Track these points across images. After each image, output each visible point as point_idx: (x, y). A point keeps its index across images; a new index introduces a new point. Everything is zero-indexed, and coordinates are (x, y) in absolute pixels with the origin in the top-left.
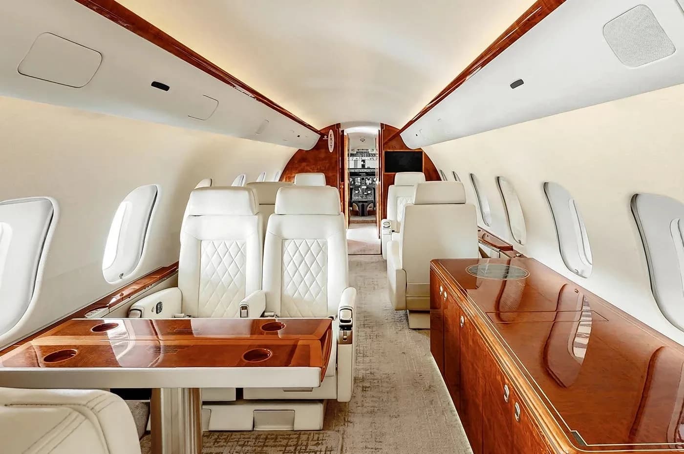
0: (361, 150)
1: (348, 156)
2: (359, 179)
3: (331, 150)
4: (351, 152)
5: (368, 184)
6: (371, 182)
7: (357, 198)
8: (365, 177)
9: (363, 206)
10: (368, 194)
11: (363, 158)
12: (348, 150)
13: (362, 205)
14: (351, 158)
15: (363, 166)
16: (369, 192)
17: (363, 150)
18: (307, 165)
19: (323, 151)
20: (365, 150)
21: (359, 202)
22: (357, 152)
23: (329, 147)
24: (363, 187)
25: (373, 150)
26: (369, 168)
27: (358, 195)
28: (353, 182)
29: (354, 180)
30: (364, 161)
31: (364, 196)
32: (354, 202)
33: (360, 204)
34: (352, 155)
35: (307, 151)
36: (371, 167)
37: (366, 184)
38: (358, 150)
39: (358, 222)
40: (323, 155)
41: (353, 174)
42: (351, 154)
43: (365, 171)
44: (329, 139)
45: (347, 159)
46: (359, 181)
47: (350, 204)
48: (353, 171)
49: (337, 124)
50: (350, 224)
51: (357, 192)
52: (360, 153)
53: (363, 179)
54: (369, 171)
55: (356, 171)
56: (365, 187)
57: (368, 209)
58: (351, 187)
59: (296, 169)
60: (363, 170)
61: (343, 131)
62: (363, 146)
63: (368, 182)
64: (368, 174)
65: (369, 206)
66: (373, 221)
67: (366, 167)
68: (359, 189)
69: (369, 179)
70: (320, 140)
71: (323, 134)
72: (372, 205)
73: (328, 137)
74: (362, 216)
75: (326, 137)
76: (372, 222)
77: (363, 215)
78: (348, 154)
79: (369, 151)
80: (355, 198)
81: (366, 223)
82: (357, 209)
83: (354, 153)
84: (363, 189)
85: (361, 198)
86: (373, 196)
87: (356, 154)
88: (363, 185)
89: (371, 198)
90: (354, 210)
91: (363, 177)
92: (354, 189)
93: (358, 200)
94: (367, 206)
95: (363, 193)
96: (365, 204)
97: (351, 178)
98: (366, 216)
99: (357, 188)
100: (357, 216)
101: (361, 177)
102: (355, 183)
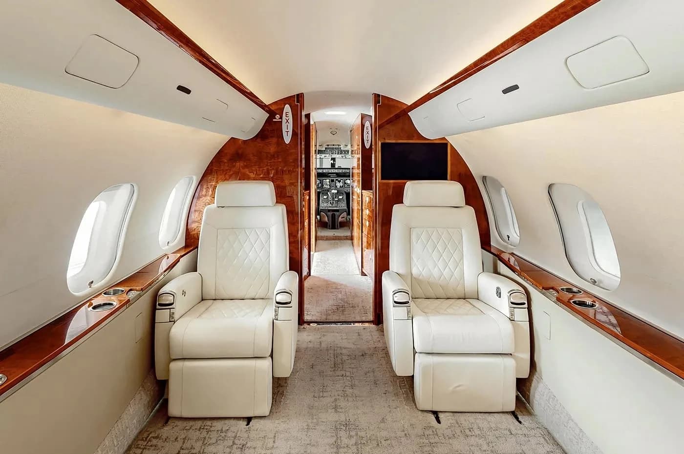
0: (331, 145)
1: (315, 153)
2: (328, 180)
3: (287, 139)
4: (318, 148)
5: (339, 187)
6: (342, 184)
7: (325, 204)
8: (335, 179)
9: (333, 216)
10: (339, 200)
11: (334, 156)
12: (316, 146)
13: (332, 215)
14: (318, 156)
15: (333, 165)
16: (340, 197)
17: (334, 145)
18: (246, 167)
19: (274, 140)
20: (336, 145)
21: (329, 211)
22: (326, 148)
23: (284, 134)
24: (333, 191)
25: (347, 146)
26: (340, 168)
27: (327, 200)
28: (320, 185)
29: (321, 182)
30: (334, 159)
31: (334, 202)
32: (323, 211)
33: (330, 214)
34: (320, 152)
35: (245, 142)
36: (342, 167)
37: (336, 186)
38: (328, 145)
39: (328, 239)
40: (272, 149)
41: (320, 175)
42: (318, 150)
43: (336, 171)
44: (284, 121)
45: (314, 157)
46: (328, 183)
47: (318, 212)
48: (320, 171)
49: (298, 95)
50: (318, 241)
51: (325, 197)
52: (330, 149)
53: (333, 181)
54: (340, 171)
55: (324, 172)
56: (336, 191)
57: (340, 219)
58: (318, 190)
59: (225, 172)
60: (333, 171)
61: (308, 116)
62: (334, 141)
63: (339, 185)
64: (338, 175)
65: (342, 216)
66: (347, 236)
67: (336, 167)
68: (329, 193)
69: (339, 181)
70: (269, 121)
71: (273, 111)
72: (345, 214)
73: (281, 118)
74: (332, 229)
75: (278, 116)
76: (346, 238)
77: (334, 227)
78: (315, 151)
79: (342, 146)
80: (323, 205)
81: (339, 239)
82: (326, 219)
83: (322, 149)
84: (333, 193)
85: (331, 205)
86: (345, 202)
87: (325, 151)
88: (333, 188)
89: (343, 206)
90: (322, 220)
91: (332, 179)
92: (322, 193)
93: (327, 208)
94: (339, 216)
95: (333, 198)
96: (336, 213)
97: (319, 180)
98: (338, 229)
99: (326, 192)
100: (325, 229)
101: (330, 179)
102: (323, 186)
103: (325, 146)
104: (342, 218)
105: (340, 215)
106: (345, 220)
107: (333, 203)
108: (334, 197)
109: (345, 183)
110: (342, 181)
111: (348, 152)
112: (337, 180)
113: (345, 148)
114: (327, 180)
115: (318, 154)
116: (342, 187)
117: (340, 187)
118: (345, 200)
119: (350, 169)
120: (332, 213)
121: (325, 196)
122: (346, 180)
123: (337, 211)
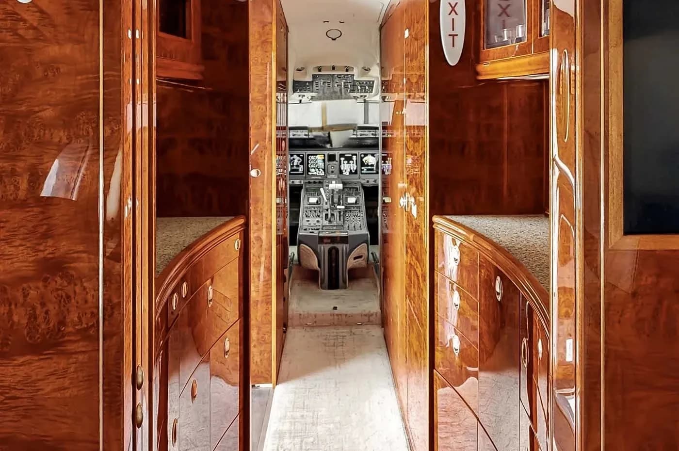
0: (327, 69)
2: (320, 158)
4: (294, 76)
5: (347, 174)
6: (353, 167)
7: (313, 221)
8: (337, 154)
9: (333, 255)
10: (348, 208)
13: (330, 251)
14: (295, 97)
16: (352, 200)
17: (334, 68)
20: (340, 69)
21: (322, 240)
22: (314, 76)
24: (333, 185)
25: (368, 70)
27: (317, 209)
28: (301, 169)
29: (305, 162)
31: (336, 214)
32: (305, 238)
33: (325, 248)
34: (299, 86)
37: (341, 172)
38: (320, 69)
39: (316, 323)
42: (295, 83)
46: (321, 164)
51: (313, 200)
52: (326, 79)
53: (332, 158)
56: (340, 186)
57: (351, 263)
58: (297, 182)
62: (334, 56)
63: (347, 168)
65: (355, 253)
66: (369, 315)
68: (322, 190)
69: (349, 159)
72: (363, 248)
74: (329, 289)
76: (369, 321)
77: (334, 284)
79: (355, 72)
81: (348, 324)
82: (314, 263)
83: (306, 80)
84: (333, 190)
85: (326, 223)
86: (363, 214)
87: (311, 83)
88: (333, 176)
89: (358, 225)
90: (303, 263)
91: (331, 153)
92: (307, 190)
93: (316, 233)
94: (348, 255)
95: (333, 203)
96: (339, 246)
97: (298, 155)
98: (345, 288)
99: (317, 186)
100: (313, 287)
101: (327, 153)
102: (309, 171)
103: (312, 72)
104: (355, 258)
105: (351, 251)
106: (364, 264)
107: (333, 215)
108: (336, 200)
109: (363, 164)
110: (354, 158)
111: (371, 87)
112: (341, 156)
113: (363, 75)
114: (318, 157)
115: (295, 91)
116: (356, 172)
117: (351, 172)
118: (363, 209)
119: (377, 128)
120: (328, 246)
121: (313, 196)
122: (366, 155)
123: (344, 240)
